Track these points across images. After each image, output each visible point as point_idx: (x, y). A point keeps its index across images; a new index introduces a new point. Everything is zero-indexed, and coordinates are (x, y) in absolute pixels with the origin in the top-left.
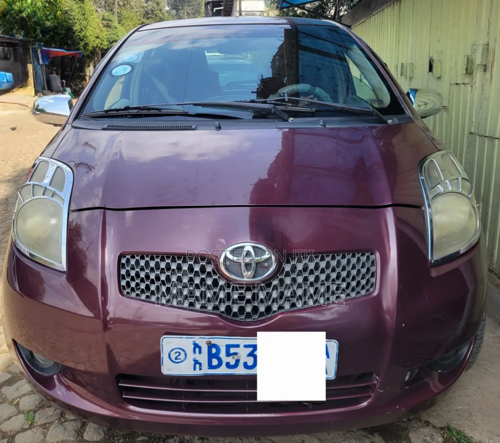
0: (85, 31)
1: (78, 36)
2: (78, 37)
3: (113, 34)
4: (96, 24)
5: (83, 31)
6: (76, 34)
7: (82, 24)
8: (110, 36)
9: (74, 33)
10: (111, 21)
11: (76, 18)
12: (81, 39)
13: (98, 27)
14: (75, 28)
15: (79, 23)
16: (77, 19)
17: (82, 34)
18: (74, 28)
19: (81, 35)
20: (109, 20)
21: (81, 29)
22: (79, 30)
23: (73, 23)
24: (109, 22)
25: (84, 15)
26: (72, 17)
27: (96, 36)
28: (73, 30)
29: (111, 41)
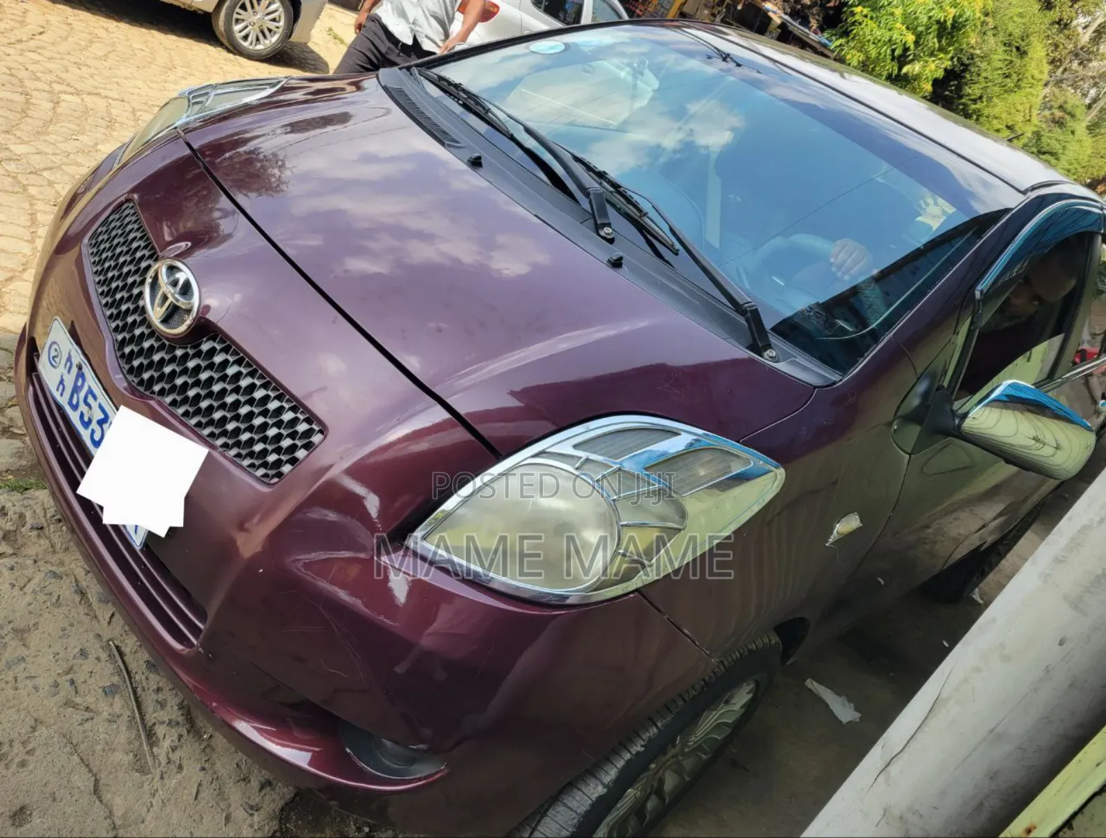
0: (985, 103)
1: (964, 104)
2: (961, 107)
3: (1056, 140)
4: (1028, 106)
5: (982, 102)
6: (963, 100)
7: (988, 91)
8: (1049, 141)
9: (961, 97)
10: (1073, 116)
11: (984, 74)
12: (968, 114)
13: (1027, 111)
14: (967, 90)
15: (983, 85)
16: (985, 78)
17: (975, 106)
18: (966, 88)
19: (973, 107)
20: (1069, 114)
21: (981, 98)
22: (973, 97)
23: (972, 80)
24: (1067, 117)
25: (1007, 77)
26: (976, 69)
27: (1009, 124)
28: (961, 91)
29: (1044, 150)
